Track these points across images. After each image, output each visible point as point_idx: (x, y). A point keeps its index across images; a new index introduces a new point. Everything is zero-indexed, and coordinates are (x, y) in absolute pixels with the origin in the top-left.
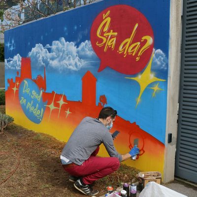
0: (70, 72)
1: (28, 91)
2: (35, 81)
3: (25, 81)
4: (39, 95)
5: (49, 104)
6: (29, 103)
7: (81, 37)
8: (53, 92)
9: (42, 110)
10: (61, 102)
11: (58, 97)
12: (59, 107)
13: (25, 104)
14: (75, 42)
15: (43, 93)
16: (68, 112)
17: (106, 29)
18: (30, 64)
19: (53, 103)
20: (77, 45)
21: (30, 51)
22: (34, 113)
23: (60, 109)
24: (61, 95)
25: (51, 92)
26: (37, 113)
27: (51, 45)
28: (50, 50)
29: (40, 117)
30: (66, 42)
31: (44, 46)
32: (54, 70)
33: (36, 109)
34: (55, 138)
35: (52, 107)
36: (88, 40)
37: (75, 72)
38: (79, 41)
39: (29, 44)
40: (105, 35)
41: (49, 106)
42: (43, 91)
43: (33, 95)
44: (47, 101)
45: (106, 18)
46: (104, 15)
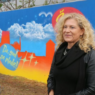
0: (38, 40)
1: (7, 51)
2: (12, 45)
3: (4, 45)
4: (15, 53)
5: (23, 58)
6: (7, 58)
7: (46, 22)
8: (26, 52)
9: (17, 62)
10: (32, 57)
11: (29, 54)
13: (4, 59)
14: (42, 24)
15: (19, 52)
16: (36, 63)
18: (9, 35)
19: (25, 58)
20: (44, 26)
21: (10, 27)
22: (11, 64)
23: (31, 61)
24: (32, 53)
25: (24, 51)
26: (14, 64)
27: (25, 24)
28: (24, 28)
29: (16, 67)
30: (36, 23)
31: (20, 25)
32: (27, 39)
33: (12, 62)
34: (26, 78)
35: (25, 60)
36: (51, 23)
37: (42, 40)
38: (45, 23)
39: (9, 23)
41: (23, 60)
42: (19, 51)
43: (10, 54)
44: (21, 57)
45: (61, 13)
46: (60, 11)
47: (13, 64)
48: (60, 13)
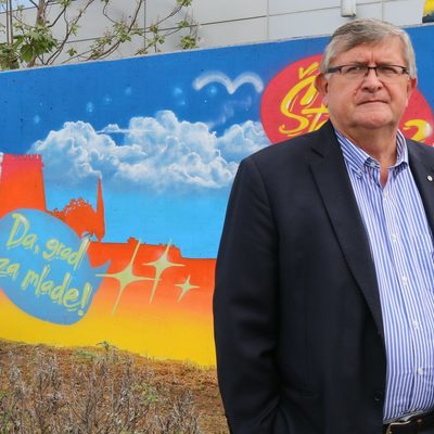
0: (194, 192)
1: (28, 241)
3: (14, 215)
4: (76, 249)
5: (116, 269)
6: (30, 273)
7: (232, 113)
8: (132, 242)
9: (88, 288)
10: (162, 263)
11: (150, 252)
12: (154, 277)
13: (14, 277)
14: (212, 124)
15: (93, 245)
16: (186, 286)
17: (308, 99)
18: (41, 171)
19: (129, 269)
20: (220, 130)
22: (53, 297)
23: (157, 279)
24: (162, 248)
25: (124, 240)
26: (67, 297)
29: (79, 307)
30: (180, 120)
33: (62, 288)
35: (127, 276)
36: (254, 120)
37: (212, 191)
38: (224, 120)
39: (37, 119)
40: (304, 112)
41: (117, 276)
42: (94, 238)
43: (49, 252)
44: (106, 265)
45: (306, 77)
46: (301, 70)
47: (63, 295)
48: (302, 75)
